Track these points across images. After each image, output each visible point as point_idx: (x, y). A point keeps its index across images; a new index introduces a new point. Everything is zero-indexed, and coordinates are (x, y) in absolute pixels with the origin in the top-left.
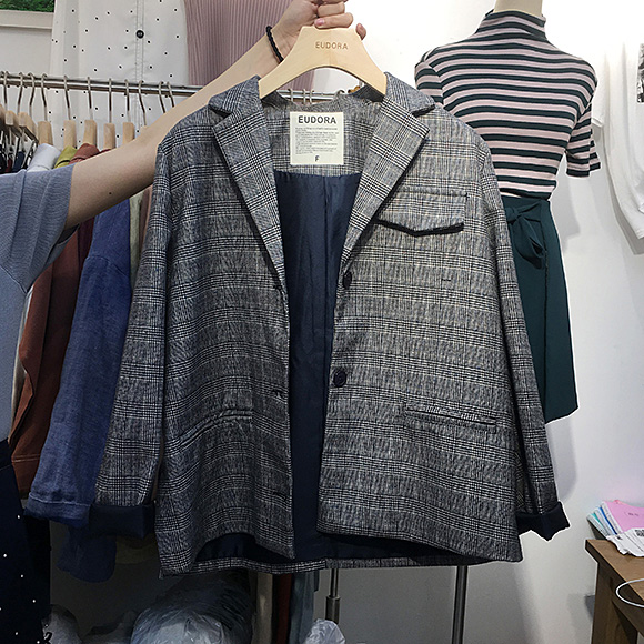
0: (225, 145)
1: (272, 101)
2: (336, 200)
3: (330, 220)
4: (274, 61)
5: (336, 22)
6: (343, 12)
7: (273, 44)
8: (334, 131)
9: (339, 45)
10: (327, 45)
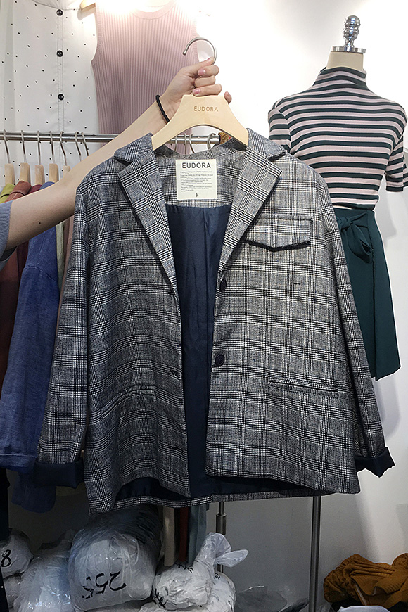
0: (128, 186)
1: (162, 152)
2: (213, 226)
3: (208, 238)
4: (162, 121)
5: (209, 91)
6: (214, 83)
7: (161, 109)
8: (210, 174)
9: (212, 109)
10: (203, 109)
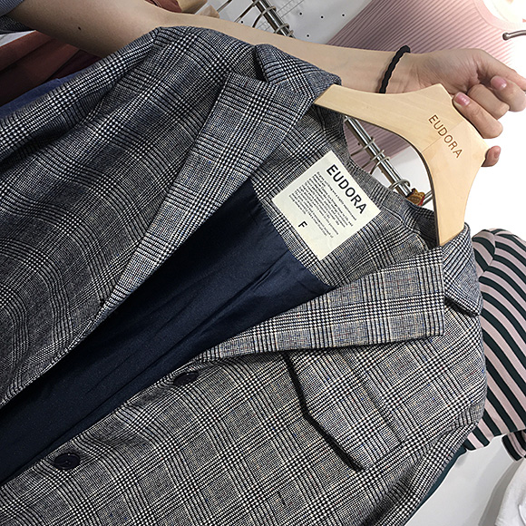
2: (273, 286)
3: (249, 295)
5: (478, 118)
8: (351, 219)
9: (454, 145)
10: (442, 131)
